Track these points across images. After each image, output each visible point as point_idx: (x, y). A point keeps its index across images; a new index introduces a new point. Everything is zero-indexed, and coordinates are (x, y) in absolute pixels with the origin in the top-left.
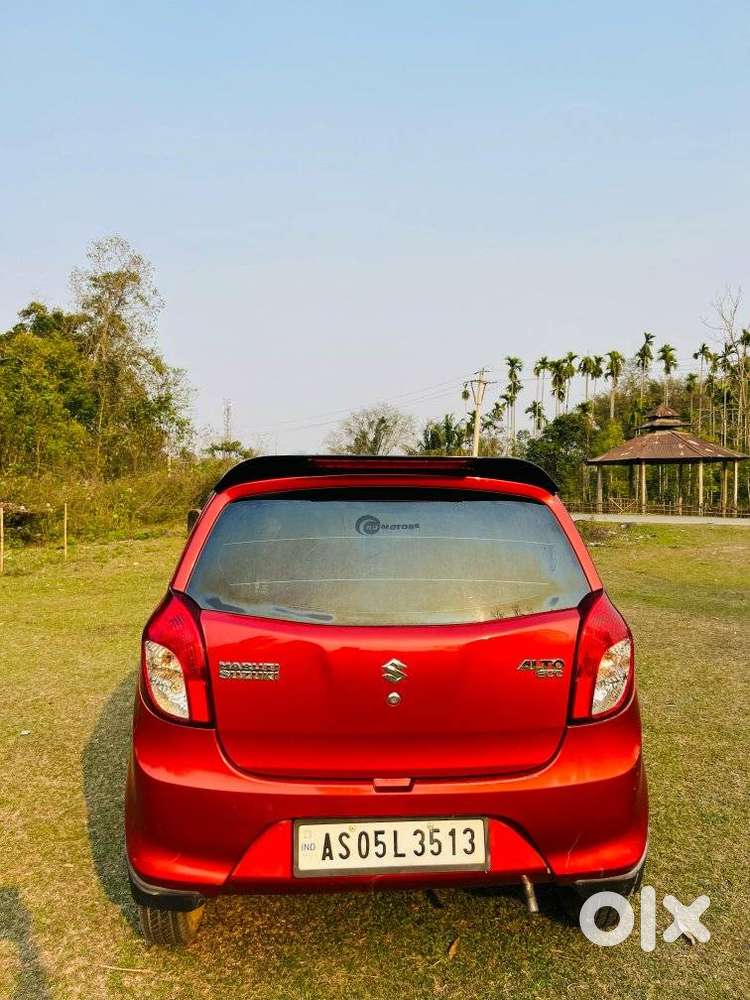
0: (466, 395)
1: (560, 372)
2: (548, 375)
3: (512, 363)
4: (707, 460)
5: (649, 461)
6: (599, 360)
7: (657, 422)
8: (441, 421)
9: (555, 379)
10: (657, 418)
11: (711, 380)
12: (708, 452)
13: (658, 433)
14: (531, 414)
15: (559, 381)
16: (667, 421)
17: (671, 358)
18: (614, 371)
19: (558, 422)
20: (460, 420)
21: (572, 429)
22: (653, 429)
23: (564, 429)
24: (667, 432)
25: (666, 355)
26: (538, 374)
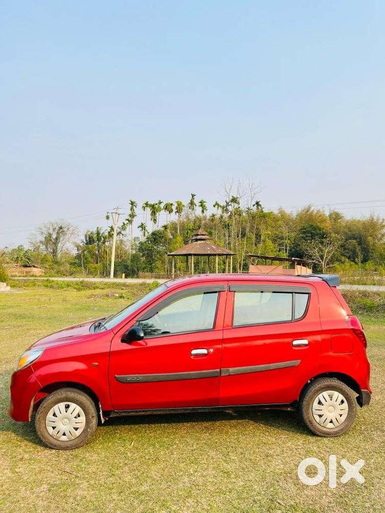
0: (108, 218)
1: (154, 210)
2: (149, 210)
3: (132, 203)
4: (219, 255)
5: (195, 255)
6: (172, 204)
7: (199, 237)
8: (95, 230)
9: (152, 213)
10: (198, 235)
11: (222, 217)
12: (219, 252)
13: (199, 242)
14: (140, 229)
15: (154, 213)
16: (202, 236)
17: (204, 206)
18: (179, 210)
19: (153, 234)
20: (105, 231)
21: (160, 237)
22: (197, 240)
23: (156, 237)
24: (202, 242)
25: (202, 204)
26: (144, 210)
